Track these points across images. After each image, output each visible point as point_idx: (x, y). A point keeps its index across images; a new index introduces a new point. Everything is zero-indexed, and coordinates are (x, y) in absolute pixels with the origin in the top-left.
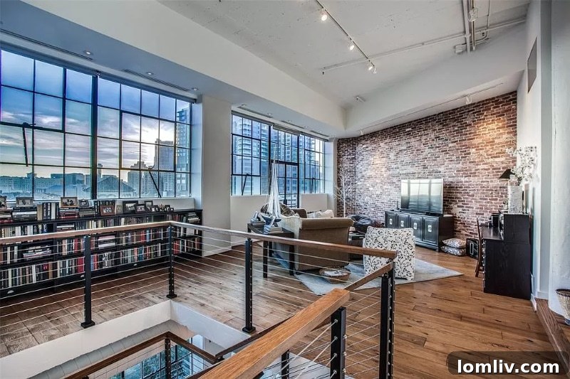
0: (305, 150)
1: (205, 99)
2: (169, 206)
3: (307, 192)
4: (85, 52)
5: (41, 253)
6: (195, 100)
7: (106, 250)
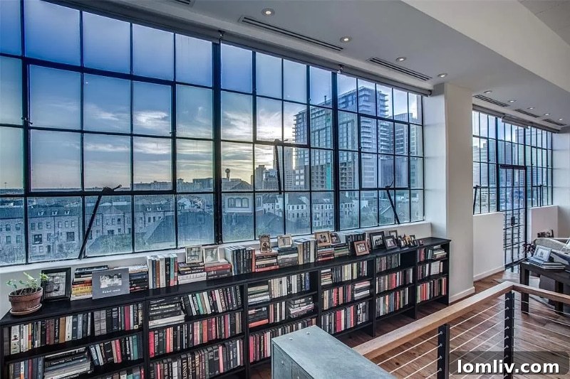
0: (532, 147)
1: (448, 88)
2: (414, 236)
3: (535, 207)
4: (342, 39)
5: (305, 307)
6: (430, 91)
7: (361, 300)
